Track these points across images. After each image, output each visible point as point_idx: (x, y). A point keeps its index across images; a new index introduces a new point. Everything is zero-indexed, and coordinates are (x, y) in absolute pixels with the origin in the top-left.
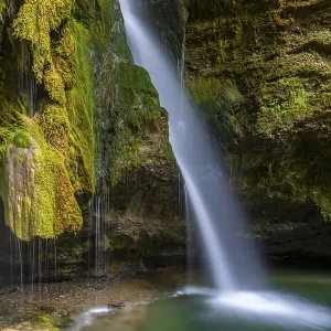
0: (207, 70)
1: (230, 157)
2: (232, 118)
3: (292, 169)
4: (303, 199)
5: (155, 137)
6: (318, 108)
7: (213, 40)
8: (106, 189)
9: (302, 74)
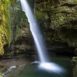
0: (42, 10)
1: (45, 33)
2: (45, 23)
3: (61, 35)
4: (64, 41)
5: (26, 29)
6: (66, 21)
7: (43, 2)
8: (14, 42)
9: (62, 12)
